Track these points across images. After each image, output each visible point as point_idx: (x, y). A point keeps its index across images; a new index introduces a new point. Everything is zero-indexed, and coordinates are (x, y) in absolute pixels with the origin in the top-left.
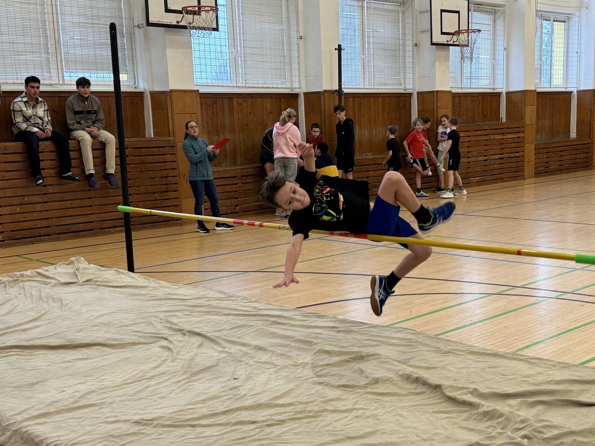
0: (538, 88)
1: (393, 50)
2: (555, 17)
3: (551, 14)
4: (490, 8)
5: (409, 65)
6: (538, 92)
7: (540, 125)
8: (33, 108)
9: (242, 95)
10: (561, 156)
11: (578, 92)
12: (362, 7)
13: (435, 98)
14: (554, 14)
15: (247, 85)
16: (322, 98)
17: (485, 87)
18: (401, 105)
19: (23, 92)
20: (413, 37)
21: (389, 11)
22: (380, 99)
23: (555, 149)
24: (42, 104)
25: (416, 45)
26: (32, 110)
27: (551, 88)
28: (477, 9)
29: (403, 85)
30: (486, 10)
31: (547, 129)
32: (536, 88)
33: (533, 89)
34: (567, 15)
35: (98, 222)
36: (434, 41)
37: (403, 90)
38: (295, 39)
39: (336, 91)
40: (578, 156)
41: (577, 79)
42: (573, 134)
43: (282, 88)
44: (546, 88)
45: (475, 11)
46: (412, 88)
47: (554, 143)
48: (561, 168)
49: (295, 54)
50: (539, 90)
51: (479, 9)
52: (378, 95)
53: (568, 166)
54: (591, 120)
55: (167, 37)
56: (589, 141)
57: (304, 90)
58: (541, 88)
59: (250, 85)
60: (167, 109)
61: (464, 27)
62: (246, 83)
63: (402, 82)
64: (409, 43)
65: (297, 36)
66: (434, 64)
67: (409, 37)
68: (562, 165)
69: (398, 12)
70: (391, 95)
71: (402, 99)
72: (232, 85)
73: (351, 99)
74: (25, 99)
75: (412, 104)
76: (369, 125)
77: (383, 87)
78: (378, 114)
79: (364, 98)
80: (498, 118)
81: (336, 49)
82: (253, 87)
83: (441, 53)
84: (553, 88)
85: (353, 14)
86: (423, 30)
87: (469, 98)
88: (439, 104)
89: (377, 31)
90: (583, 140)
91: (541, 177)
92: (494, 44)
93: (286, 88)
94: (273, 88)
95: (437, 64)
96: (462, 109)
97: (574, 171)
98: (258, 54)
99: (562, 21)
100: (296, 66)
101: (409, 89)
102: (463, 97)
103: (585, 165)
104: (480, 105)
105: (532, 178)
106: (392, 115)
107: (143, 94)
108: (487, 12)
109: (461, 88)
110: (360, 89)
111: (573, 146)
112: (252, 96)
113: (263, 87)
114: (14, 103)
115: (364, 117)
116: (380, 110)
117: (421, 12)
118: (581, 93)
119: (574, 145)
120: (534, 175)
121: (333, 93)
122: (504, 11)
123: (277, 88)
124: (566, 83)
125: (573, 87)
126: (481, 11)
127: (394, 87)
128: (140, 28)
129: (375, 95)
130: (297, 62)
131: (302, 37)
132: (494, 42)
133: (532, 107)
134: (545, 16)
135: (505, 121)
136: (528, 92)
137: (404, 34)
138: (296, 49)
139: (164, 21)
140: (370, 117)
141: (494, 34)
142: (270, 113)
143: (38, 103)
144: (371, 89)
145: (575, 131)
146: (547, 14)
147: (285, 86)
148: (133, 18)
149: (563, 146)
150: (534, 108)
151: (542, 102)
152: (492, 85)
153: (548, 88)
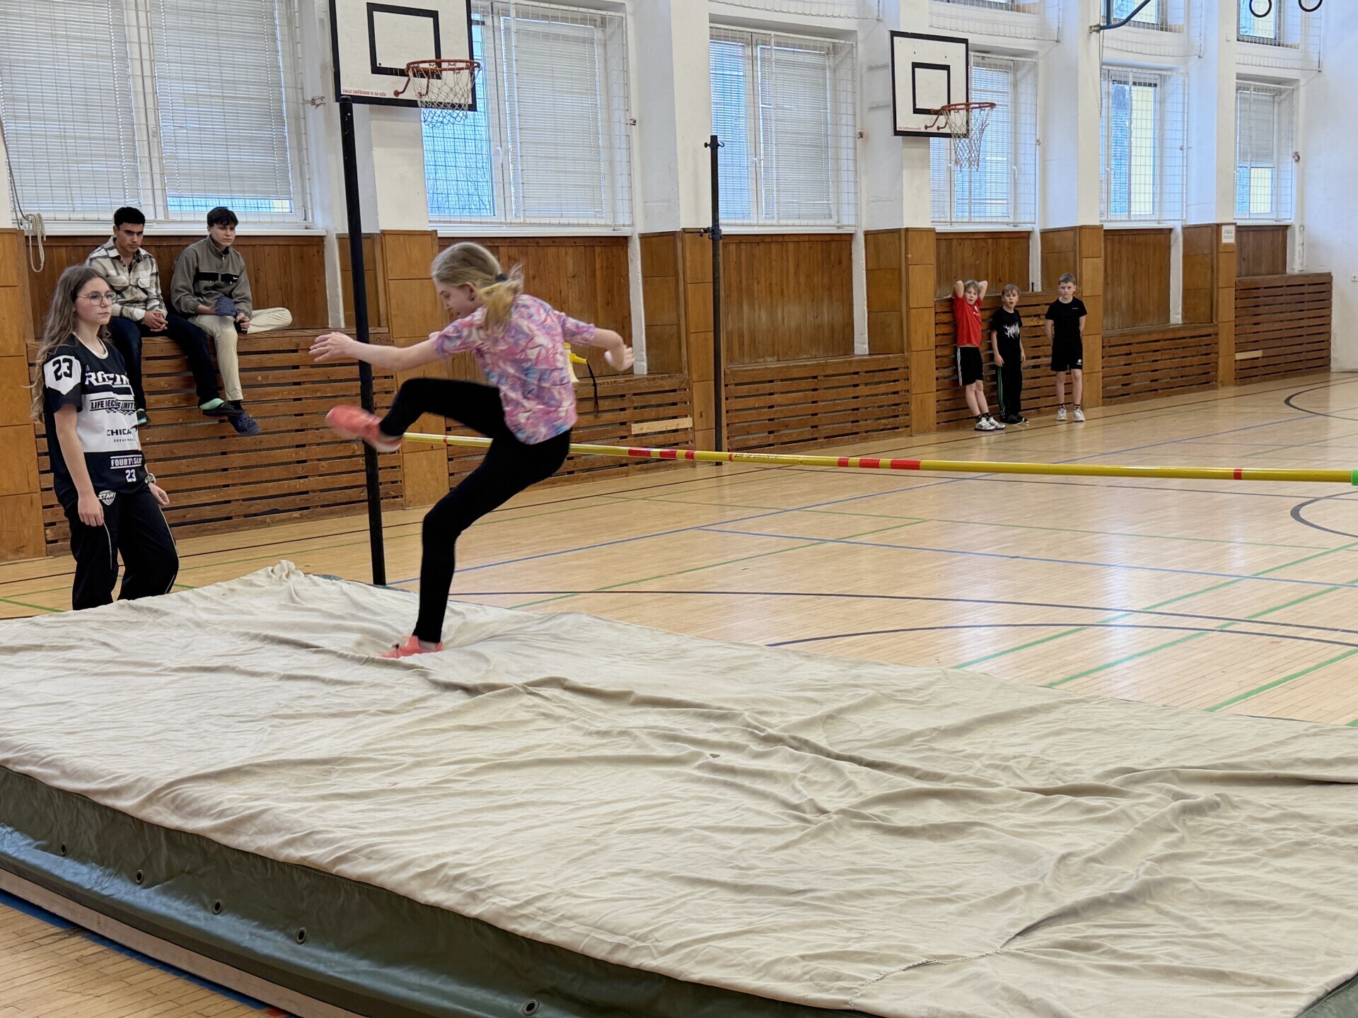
0: (1105, 221)
1: (815, 146)
2: (1138, 75)
3: (1129, 69)
4: (1008, 58)
5: (847, 176)
6: (1105, 230)
7: (1109, 297)
8: (130, 270)
9: (518, 240)
10: (1153, 361)
11: (1186, 229)
12: (753, 59)
13: (903, 244)
14: (1135, 70)
15: (528, 221)
16: (679, 245)
17: (1000, 220)
18: (832, 257)
19: (109, 236)
20: (855, 119)
21: (808, 66)
22: (791, 247)
23: (1143, 347)
24: (147, 264)
25: (861, 135)
26: (127, 274)
27: (1130, 221)
28: (980, 60)
29: (835, 218)
30: (998, 62)
31: (1124, 305)
32: (1101, 221)
33: (1097, 223)
34: (1160, 72)
35: (241, 502)
36: (900, 127)
37: (835, 228)
38: (623, 126)
39: (706, 231)
40: (1188, 361)
41: (1182, 202)
42: (1176, 317)
43: (597, 225)
44: (1121, 221)
45: (977, 65)
46: (853, 223)
47: (1139, 334)
48: (1155, 385)
49: (621, 156)
50: (1107, 226)
51: (987, 61)
52: (786, 239)
53: (1167, 382)
54: (1212, 287)
55: (374, 124)
56: (1210, 331)
57: (641, 228)
58: (1111, 221)
59: (533, 221)
60: (375, 269)
61: (958, 97)
62: (525, 217)
63: (834, 212)
64: (847, 132)
65: (626, 120)
66: (900, 175)
67: (846, 119)
68: (1156, 380)
69: (823, 68)
70: (812, 238)
71: (834, 245)
72: (499, 221)
73: (733, 248)
74: (114, 253)
75: (854, 256)
76: (769, 300)
77: (797, 222)
78: (788, 276)
79: (758, 243)
80: (1024, 283)
81: (706, 145)
82: (540, 225)
83: (913, 150)
84: (1135, 221)
85: (736, 73)
86: (875, 105)
87: (968, 242)
88: (910, 256)
89: (783, 109)
90: (1200, 327)
91: (1115, 404)
92: (1015, 133)
93: (606, 226)
94: (578, 225)
95: (905, 173)
96: (954, 266)
97: (1182, 393)
98: (549, 157)
99: (1150, 85)
100: (622, 180)
101: (848, 226)
102: (955, 242)
103: (1204, 378)
104: (990, 256)
105: (1098, 406)
106: (816, 280)
107: (323, 241)
108: (1001, 67)
109: (951, 223)
110: (750, 225)
111: (1176, 340)
112: (538, 243)
113: (560, 225)
114: (91, 260)
115: (758, 283)
116: (792, 271)
117: (871, 68)
118: (1192, 232)
119: (1180, 339)
120: (1101, 401)
121: (701, 235)
122: (1035, 64)
123: (587, 225)
124: (1161, 211)
125: (1174, 220)
126: (990, 66)
127: (818, 222)
128: (318, 106)
129: (781, 239)
130: (625, 172)
131: (635, 122)
132: (1015, 128)
133: (1095, 260)
134: (1118, 73)
135: (1040, 290)
136: (1088, 230)
137: (836, 112)
138: (624, 145)
139: (370, 91)
140: (771, 284)
141: (1016, 112)
142: (574, 277)
143: (138, 261)
144: (772, 226)
145: (1180, 310)
146: (1120, 69)
147: (602, 222)
148: (302, 84)
149: (1158, 341)
150: (1100, 262)
151: (1112, 251)
152: (1012, 216)
153: (1125, 221)
